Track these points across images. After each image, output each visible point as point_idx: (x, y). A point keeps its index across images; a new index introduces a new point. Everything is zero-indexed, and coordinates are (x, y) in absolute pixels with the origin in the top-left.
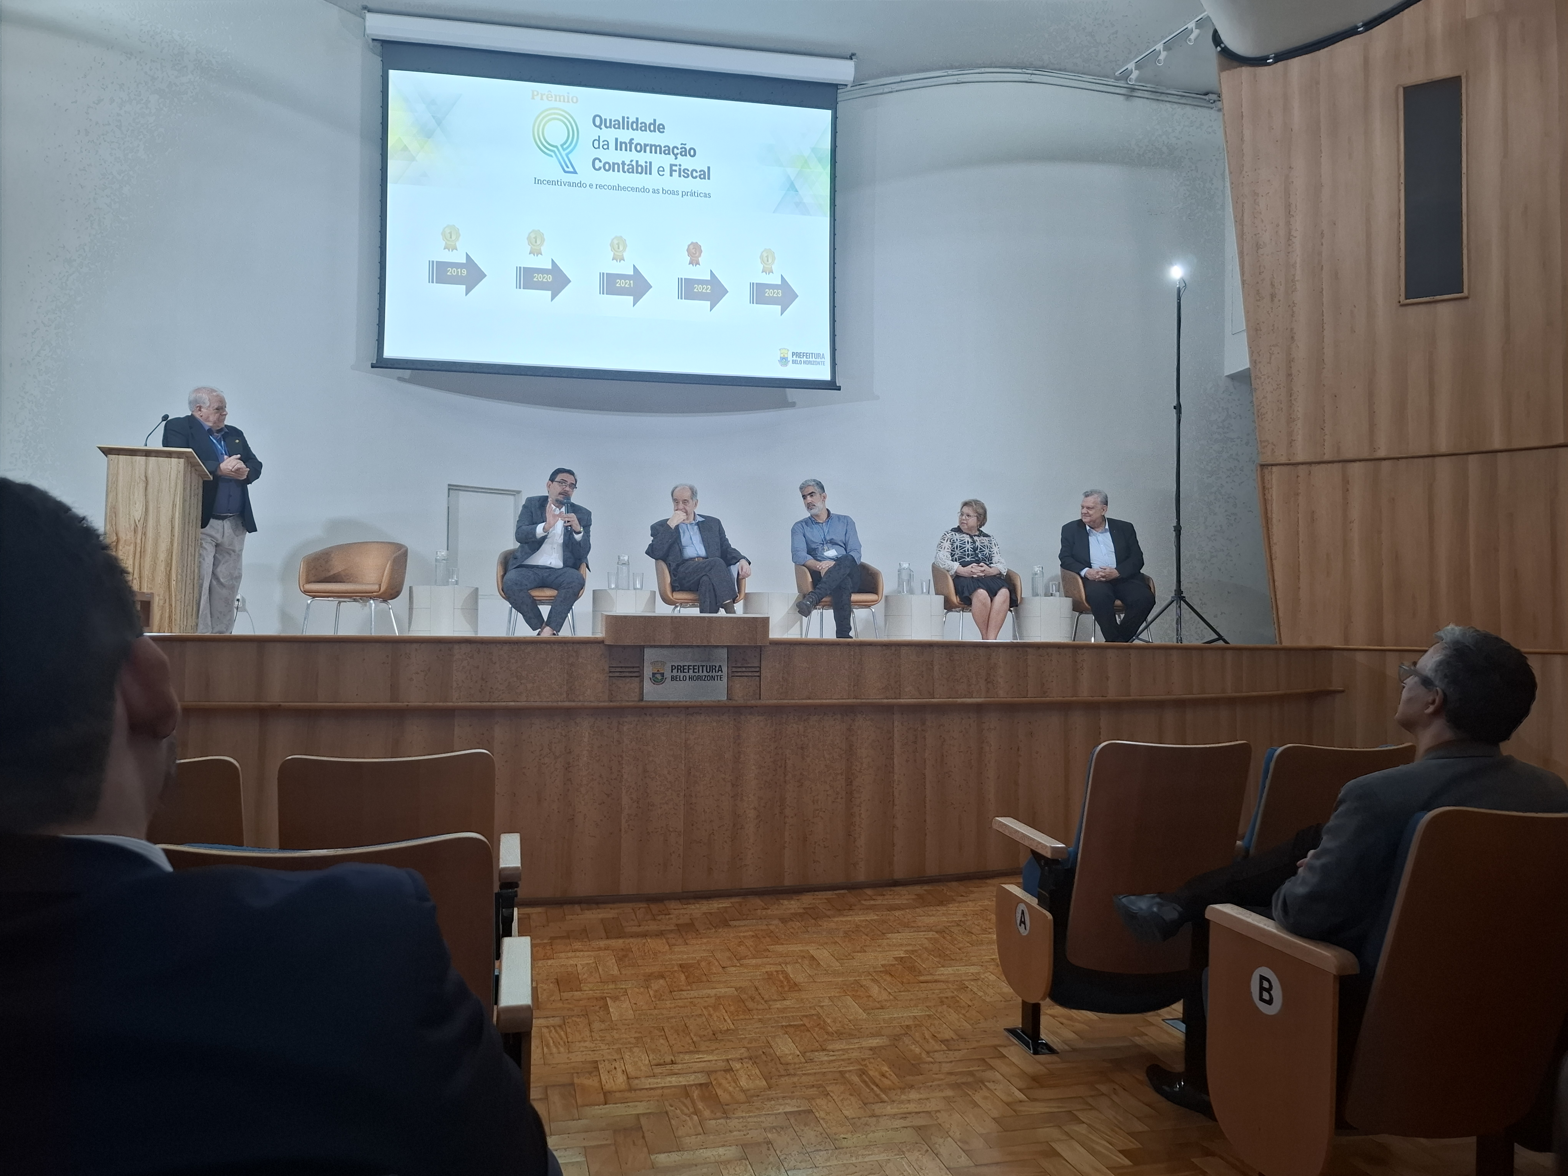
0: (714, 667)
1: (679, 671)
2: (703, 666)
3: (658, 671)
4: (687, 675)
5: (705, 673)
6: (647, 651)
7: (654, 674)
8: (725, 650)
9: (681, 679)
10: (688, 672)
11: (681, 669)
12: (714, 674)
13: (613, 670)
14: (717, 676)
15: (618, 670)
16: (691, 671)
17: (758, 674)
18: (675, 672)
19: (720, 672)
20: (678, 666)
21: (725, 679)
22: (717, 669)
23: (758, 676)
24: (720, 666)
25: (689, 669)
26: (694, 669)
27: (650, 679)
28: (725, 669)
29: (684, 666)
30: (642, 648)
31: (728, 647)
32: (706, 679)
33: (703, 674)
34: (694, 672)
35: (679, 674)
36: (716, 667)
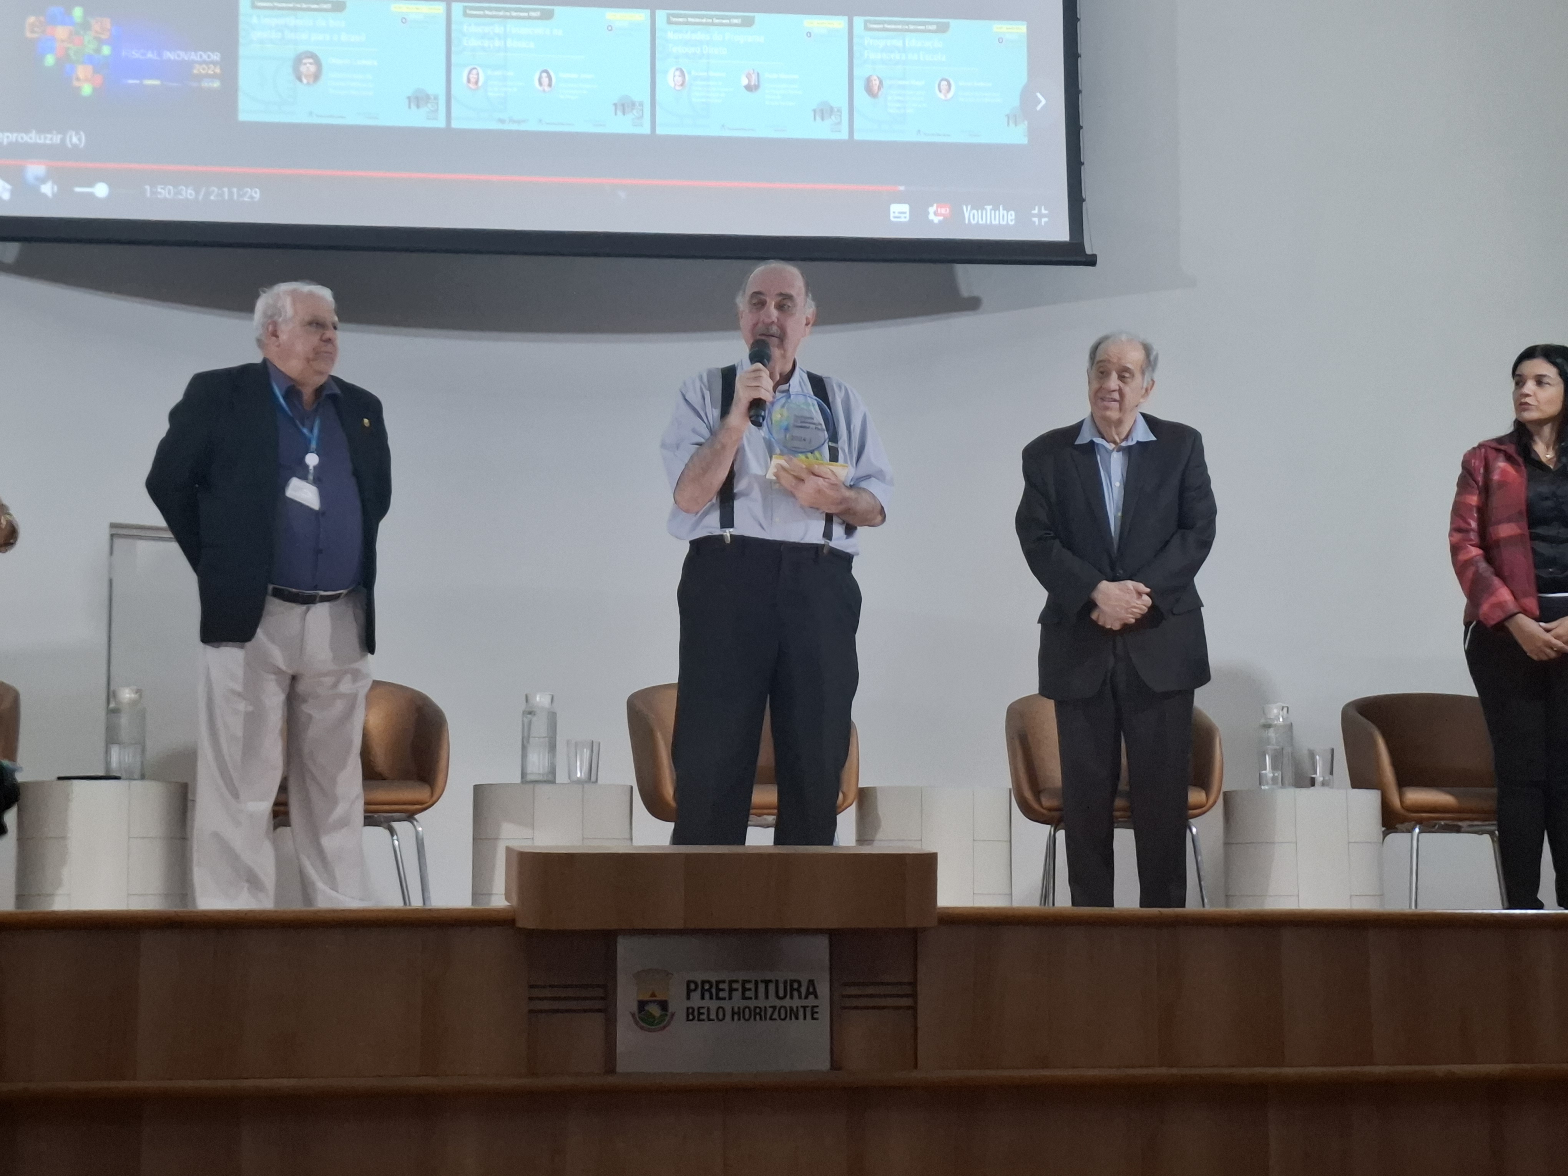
0: (796, 986)
1: (707, 995)
2: (767, 983)
3: (653, 995)
4: (727, 1005)
5: (773, 1001)
6: (624, 947)
7: (642, 1005)
8: (823, 942)
9: (713, 1016)
10: (730, 998)
11: (709, 989)
12: (796, 1003)
13: (536, 993)
14: (805, 1008)
15: (547, 993)
16: (737, 995)
17: (906, 1002)
18: (696, 1001)
19: (811, 997)
20: (703, 982)
21: (824, 1013)
22: (803, 990)
23: (908, 1008)
24: (811, 982)
25: (731, 990)
26: (745, 990)
27: (633, 1015)
28: (824, 989)
29: (718, 982)
30: (608, 937)
31: (832, 934)
32: (776, 1016)
33: (768, 1004)
34: (744, 998)
35: (707, 1003)
36: (800, 985)
